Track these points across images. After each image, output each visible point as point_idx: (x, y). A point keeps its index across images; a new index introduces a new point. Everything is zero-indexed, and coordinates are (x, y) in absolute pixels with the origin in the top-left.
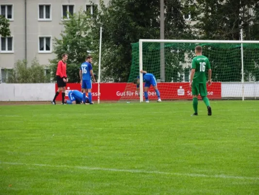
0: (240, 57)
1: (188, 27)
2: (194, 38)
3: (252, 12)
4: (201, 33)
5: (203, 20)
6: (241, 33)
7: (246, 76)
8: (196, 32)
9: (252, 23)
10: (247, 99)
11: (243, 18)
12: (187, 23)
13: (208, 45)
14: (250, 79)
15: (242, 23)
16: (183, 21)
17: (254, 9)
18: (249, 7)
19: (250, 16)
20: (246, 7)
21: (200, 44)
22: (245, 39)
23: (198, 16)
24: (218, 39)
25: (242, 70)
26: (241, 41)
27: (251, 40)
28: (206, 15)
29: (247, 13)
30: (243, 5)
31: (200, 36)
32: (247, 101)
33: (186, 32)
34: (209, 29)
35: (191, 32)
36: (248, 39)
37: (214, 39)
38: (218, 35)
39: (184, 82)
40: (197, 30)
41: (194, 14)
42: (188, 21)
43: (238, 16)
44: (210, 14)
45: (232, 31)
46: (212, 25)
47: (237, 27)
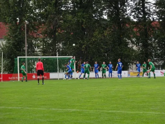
0: (57, 63)
1: (36, 51)
2: (39, 56)
3: (61, 45)
4: (41, 54)
5: (42, 49)
6: (57, 54)
7: (59, 70)
8: (39, 54)
9: (61, 50)
10: (60, 79)
11: (58, 48)
12: (36, 50)
13: (44, 59)
14: (61, 71)
15: (57, 50)
16: (34, 49)
17: (62, 44)
18: (60, 43)
19: (60, 47)
20: (59, 43)
21: (41, 58)
22: (58, 56)
23: (40, 47)
24: (48, 56)
25: (58, 68)
26: (57, 57)
27: (61, 56)
28: (43, 47)
29: (59, 46)
30: (57, 43)
31: (41, 55)
32: (60, 80)
33: (35, 54)
34: (44, 52)
35: (37, 54)
36: (60, 56)
37: (46, 56)
38: (48, 54)
39: (35, 73)
40: (40, 53)
41: (38, 47)
42: (36, 49)
43: (55, 47)
44: (45, 46)
45: (53, 53)
46: (46, 51)
47: (55, 51)
